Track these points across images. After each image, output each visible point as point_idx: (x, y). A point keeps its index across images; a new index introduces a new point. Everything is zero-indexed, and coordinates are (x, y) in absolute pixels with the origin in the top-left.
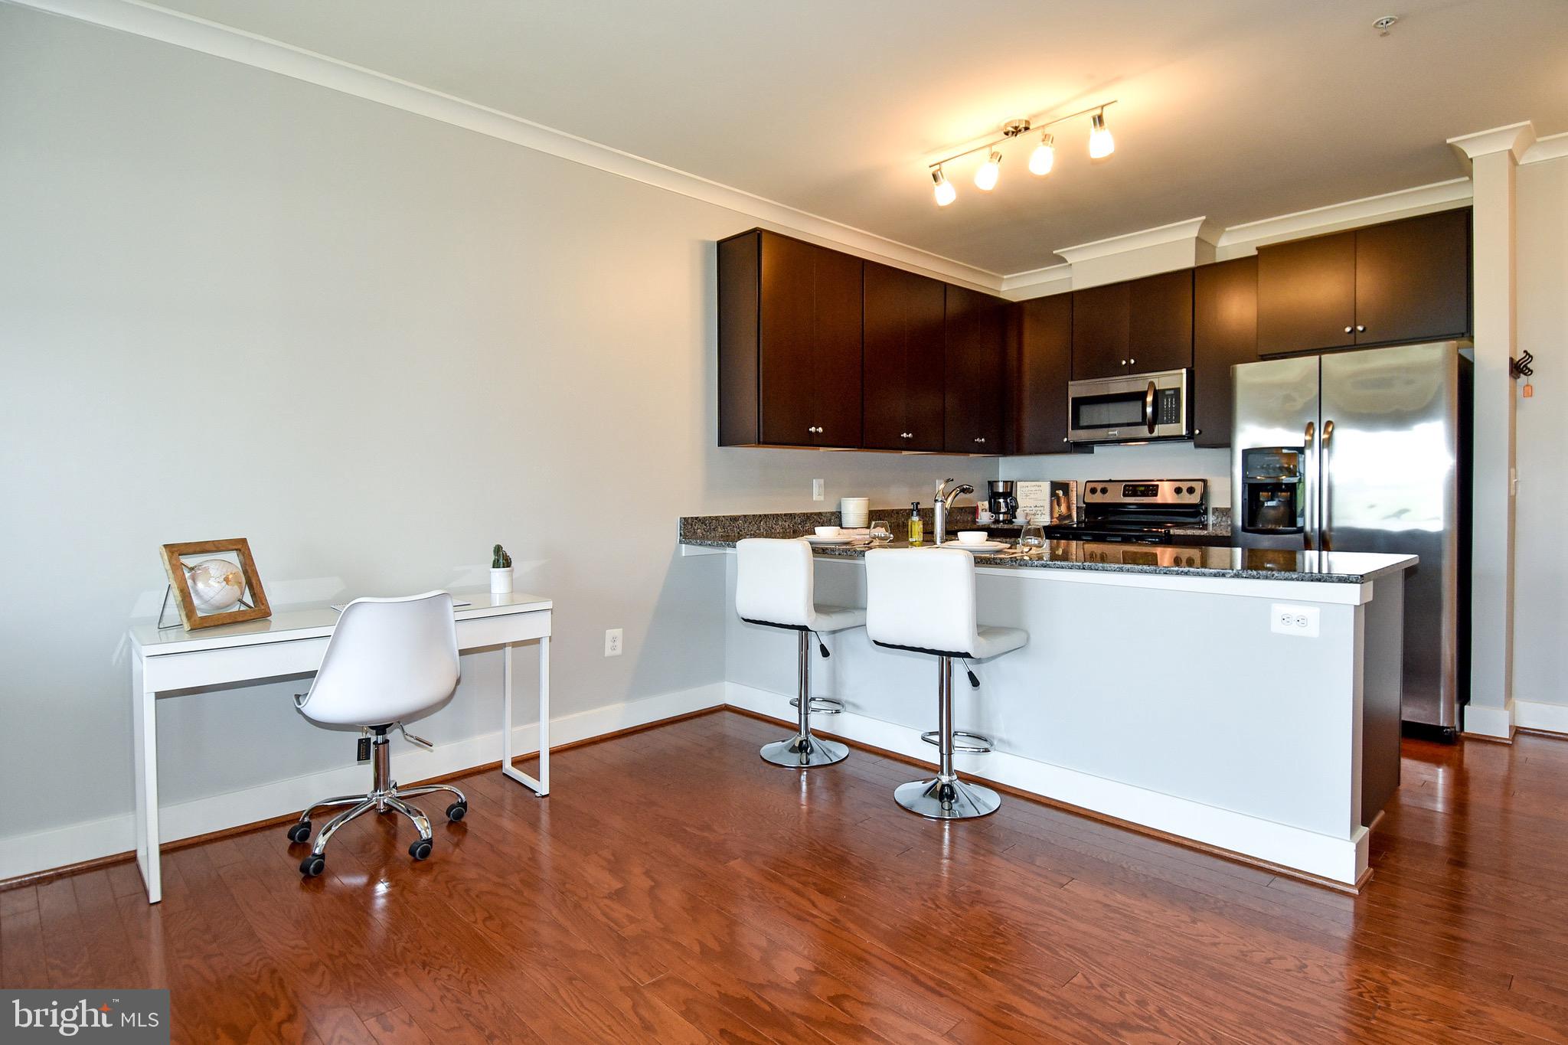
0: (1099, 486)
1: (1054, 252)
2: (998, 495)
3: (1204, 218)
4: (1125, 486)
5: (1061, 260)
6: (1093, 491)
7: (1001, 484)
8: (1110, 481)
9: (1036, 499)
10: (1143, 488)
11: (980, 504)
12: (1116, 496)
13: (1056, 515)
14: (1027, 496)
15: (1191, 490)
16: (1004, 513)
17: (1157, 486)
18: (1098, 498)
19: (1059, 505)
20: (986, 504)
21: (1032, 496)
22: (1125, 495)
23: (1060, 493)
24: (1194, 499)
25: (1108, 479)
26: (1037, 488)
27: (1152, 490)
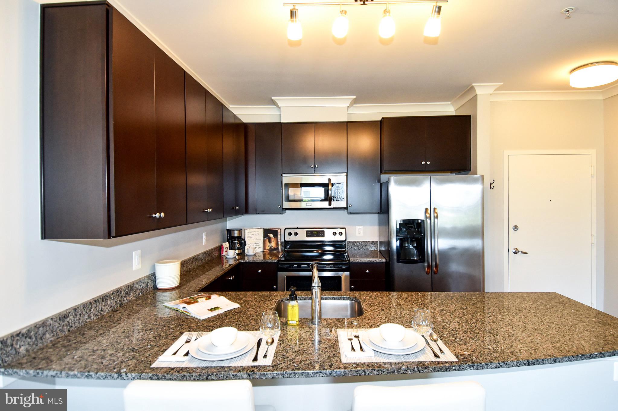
0: (293, 231)
1: (272, 98)
2: (235, 238)
3: (355, 97)
4: (307, 231)
5: (273, 103)
6: (290, 234)
7: (236, 232)
8: (298, 228)
9: (256, 239)
10: (316, 233)
11: (224, 244)
12: (302, 237)
13: (268, 247)
14: (251, 238)
15: (341, 234)
16: (238, 249)
17: (324, 231)
18: (293, 238)
19: (270, 242)
20: (227, 244)
21: (254, 237)
22: (307, 236)
23: (271, 235)
24: (342, 238)
25: (296, 227)
26: (257, 233)
27: (321, 234)
